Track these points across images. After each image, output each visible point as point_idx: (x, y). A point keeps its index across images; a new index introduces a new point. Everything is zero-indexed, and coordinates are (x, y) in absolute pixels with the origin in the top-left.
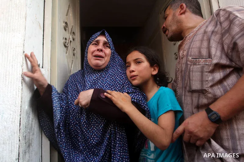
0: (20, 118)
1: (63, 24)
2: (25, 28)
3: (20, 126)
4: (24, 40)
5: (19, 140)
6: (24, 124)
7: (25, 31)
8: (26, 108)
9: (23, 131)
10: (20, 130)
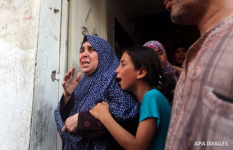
0: (32, 117)
1: (81, 30)
2: (37, 45)
3: (31, 123)
4: (36, 55)
5: (30, 135)
6: (36, 122)
7: (37, 47)
8: (38, 109)
9: (34, 128)
10: (31, 127)
